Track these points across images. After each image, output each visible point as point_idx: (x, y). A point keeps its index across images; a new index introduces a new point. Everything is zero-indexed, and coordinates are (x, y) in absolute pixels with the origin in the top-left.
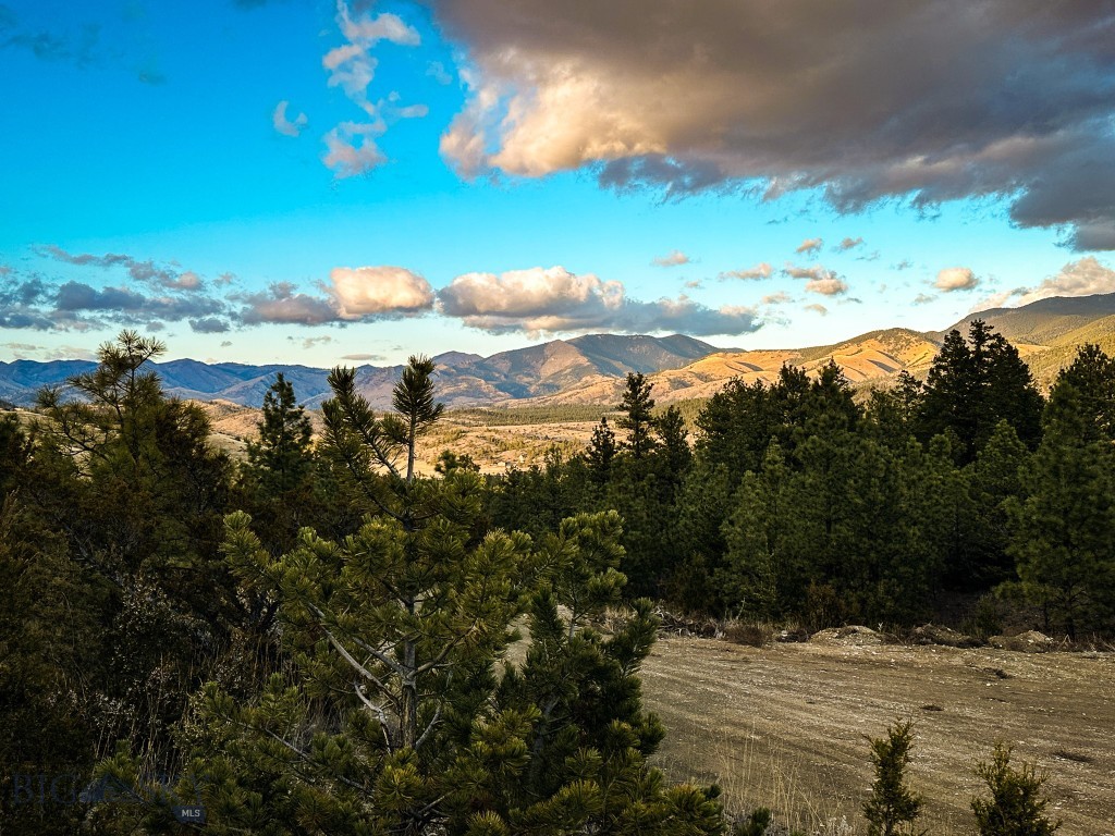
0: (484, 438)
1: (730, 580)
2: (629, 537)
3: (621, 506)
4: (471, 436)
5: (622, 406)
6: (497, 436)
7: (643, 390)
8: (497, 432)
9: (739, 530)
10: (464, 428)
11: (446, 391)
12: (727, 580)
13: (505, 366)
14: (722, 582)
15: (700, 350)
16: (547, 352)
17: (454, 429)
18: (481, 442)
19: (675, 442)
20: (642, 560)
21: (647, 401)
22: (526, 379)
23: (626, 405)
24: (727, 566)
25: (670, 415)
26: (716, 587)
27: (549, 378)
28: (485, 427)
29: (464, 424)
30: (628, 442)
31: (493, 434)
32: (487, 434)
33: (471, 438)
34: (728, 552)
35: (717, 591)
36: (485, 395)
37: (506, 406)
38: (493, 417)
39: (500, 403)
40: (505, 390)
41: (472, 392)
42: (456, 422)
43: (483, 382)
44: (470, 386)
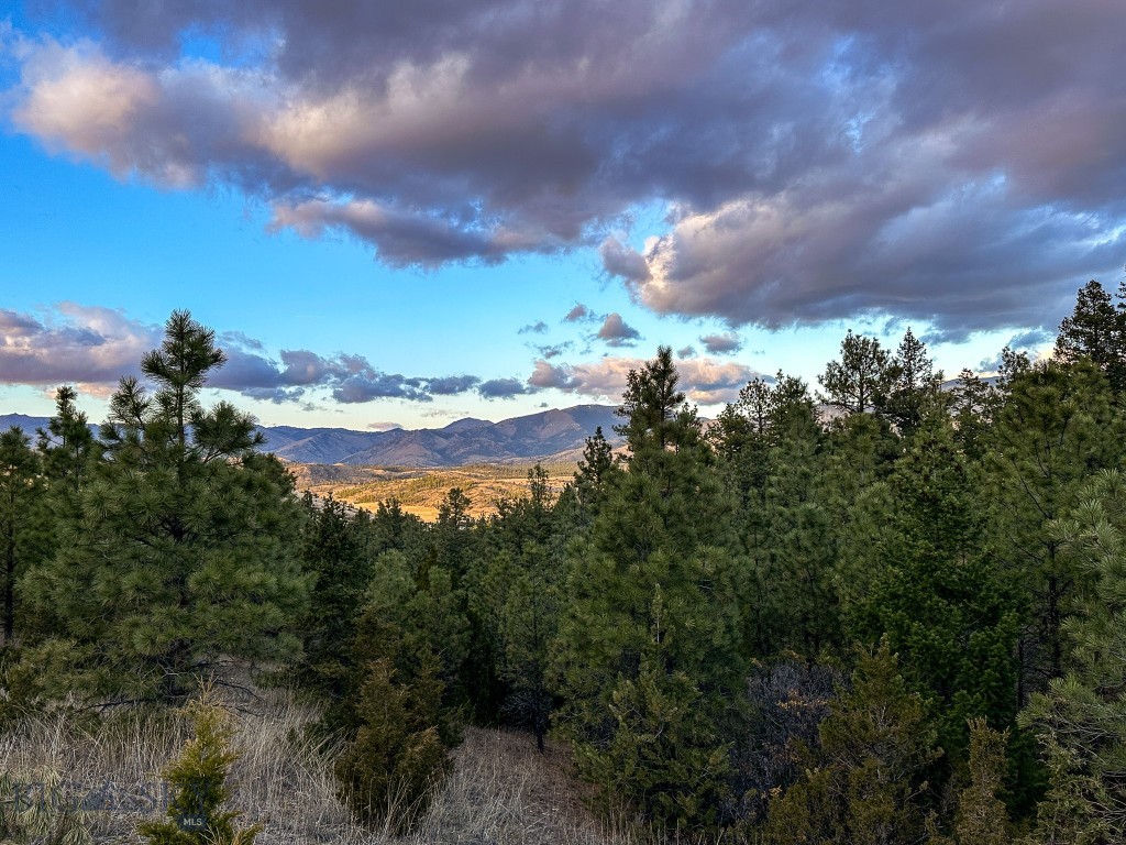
0: (493, 489)
4: (482, 486)
6: (503, 487)
8: (503, 483)
10: (476, 480)
11: (462, 451)
13: (512, 431)
17: (467, 481)
18: (490, 492)
22: (529, 441)
27: (547, 440)
28: (494, 480)
29: (476, 477)
31: (500, 485)
32: (495, 485)
33: (482, 489)
36: (496, 454)
37: (512, 463)
38: (501, 472)
39: (508, 461)
40: (511, 450)
41: (484, 451)
42: (470, 475)
43: (493, 443)
44: (482, 446)
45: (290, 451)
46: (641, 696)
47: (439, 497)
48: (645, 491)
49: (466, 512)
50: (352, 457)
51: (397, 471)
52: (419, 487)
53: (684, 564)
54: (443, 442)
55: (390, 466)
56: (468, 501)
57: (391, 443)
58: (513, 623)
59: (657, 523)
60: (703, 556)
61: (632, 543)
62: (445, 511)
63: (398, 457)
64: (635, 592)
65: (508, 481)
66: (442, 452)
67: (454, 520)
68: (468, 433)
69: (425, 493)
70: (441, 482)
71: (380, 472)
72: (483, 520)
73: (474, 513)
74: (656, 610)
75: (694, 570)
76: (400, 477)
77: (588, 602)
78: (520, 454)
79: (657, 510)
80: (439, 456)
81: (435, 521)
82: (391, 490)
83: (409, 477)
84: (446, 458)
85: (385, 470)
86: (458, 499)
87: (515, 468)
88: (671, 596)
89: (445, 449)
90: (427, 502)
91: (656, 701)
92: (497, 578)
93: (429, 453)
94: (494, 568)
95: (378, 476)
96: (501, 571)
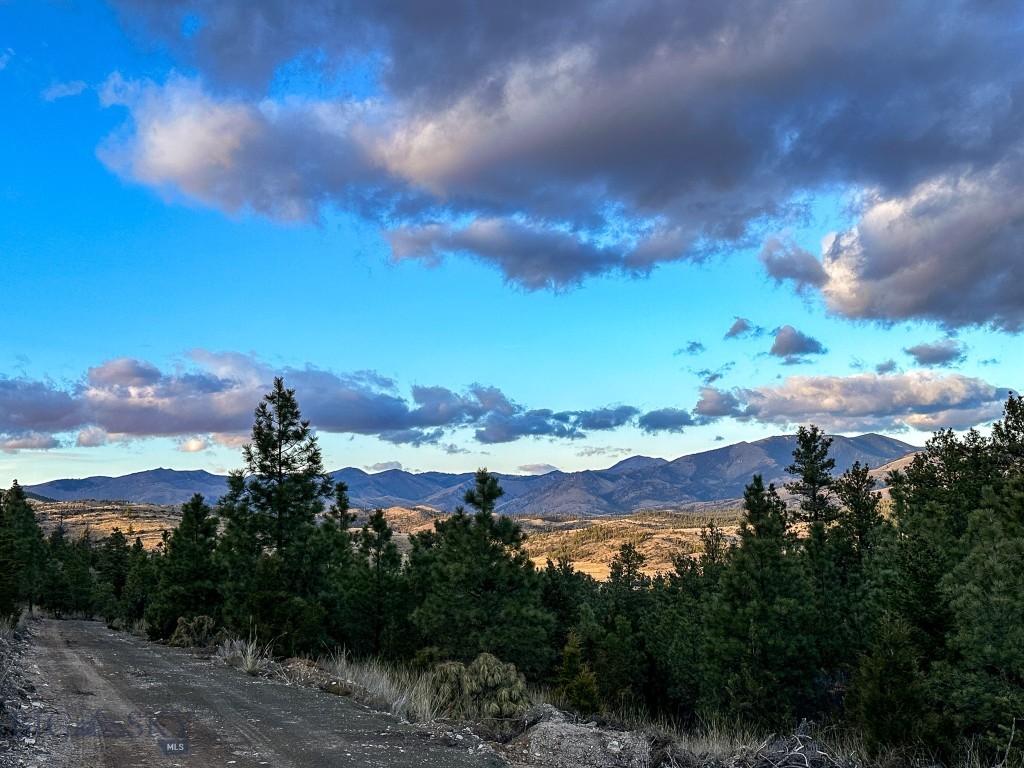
0: (670, 540)
1: (964, 683)
2: (777, 607)
3: (762, 556)
4: (657, 538)
5: (793, 468)
6: (683, 538)
7: (820, 448)
8: (683, 534)
9: (975, 589)
10: (650, 530)
11: (632, 495)
12: (958, 682)
13: (690, 470)
14: (946, 687)
15: (897, 448)
16: (732, 454)
17: (640, 532)
18: (667, 544)
19: (864, 508)
20: (801, 649)
21: (825, 460)
22: (712, 482)
23: (798, 466)
24: (956, 657)
25: (856, 473)
26: (937, 697)
27: (735, 480)
28: (671, 530)
29: (650, 526)
30: (803, 513)
31: (679, 536)
32: (673, 536)
33: (657, 541)
34: (956, 633)
35: (940, 705)
36: (671, 498)
37: (692, 509)
38: (679, 520)
39: (686, 506)
40: (691, 493)
41: (658, 495)
42: (642, 525)
43: (668, 485)
44: (655, 489)
45: (440, 500)
46: (744, 682)
47: (609, 551)
48: (746, 565)
49: (640, 571)
50: (507, 506)
51: (557, 520)
52: (582, 539)
53: (769, 609)
54: (608, 486)
55: (549, 514)
56: (641, 558)
57: (550, 488)
58: (678, 657)
59: (753, 584)
60: (781, 604)
61: (740, 596)
62: (616, 568)
63: (557, 503)
64: (740, 624)
65: (688, 530)
66: (608, 497)
67: (628, 579)
68: (638, 474)
69: (590, 547)
70: (608, 534)
71: (538, 522)
72: (660, 577)
73: (649, 572)
74: (752, 635)
75: (775, 612)
76: (562, 528)
77: (713, 630)
78: (702, 498)
79: (753, 577)
80: (605, 503)
81: (606, 580)
82: (552, 543)
83: (570, 527)
84: (615, 505)
85: (544, 519)
86: (629, 556)
87: (696, 515)
88: (761, 627)
89: (612, 493)
90: (594, 557)
91: (750, 684)
92: (667, 627)
93: (593, 498)
94: (664, 620)
95: (536, 527)
96: (669, 621)
